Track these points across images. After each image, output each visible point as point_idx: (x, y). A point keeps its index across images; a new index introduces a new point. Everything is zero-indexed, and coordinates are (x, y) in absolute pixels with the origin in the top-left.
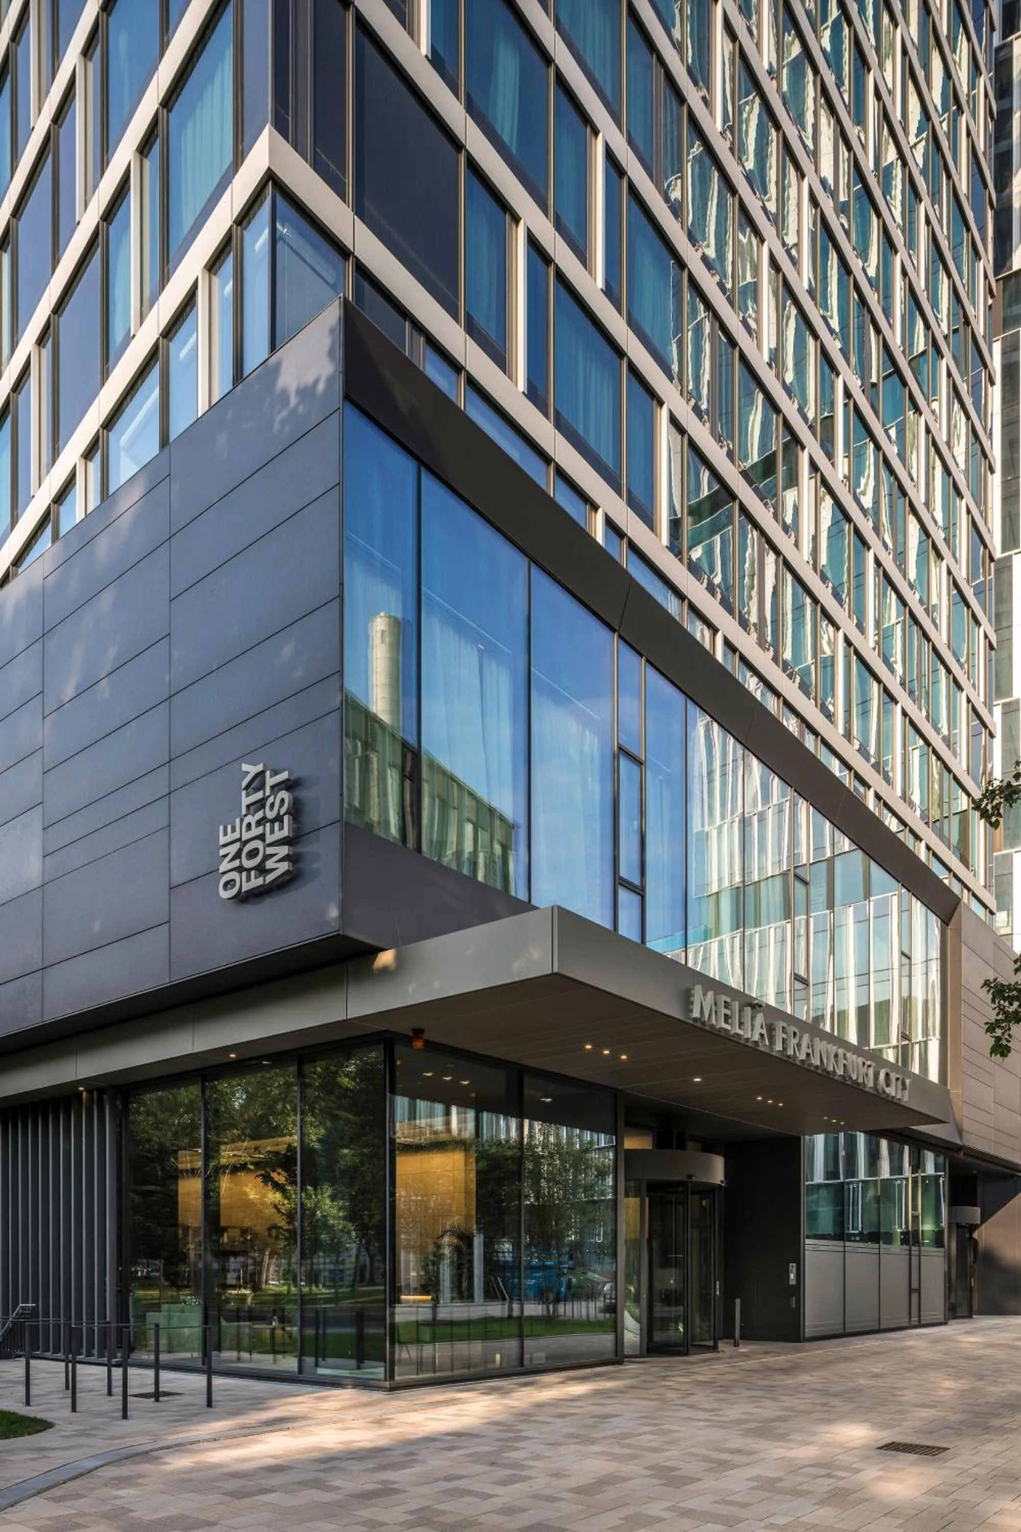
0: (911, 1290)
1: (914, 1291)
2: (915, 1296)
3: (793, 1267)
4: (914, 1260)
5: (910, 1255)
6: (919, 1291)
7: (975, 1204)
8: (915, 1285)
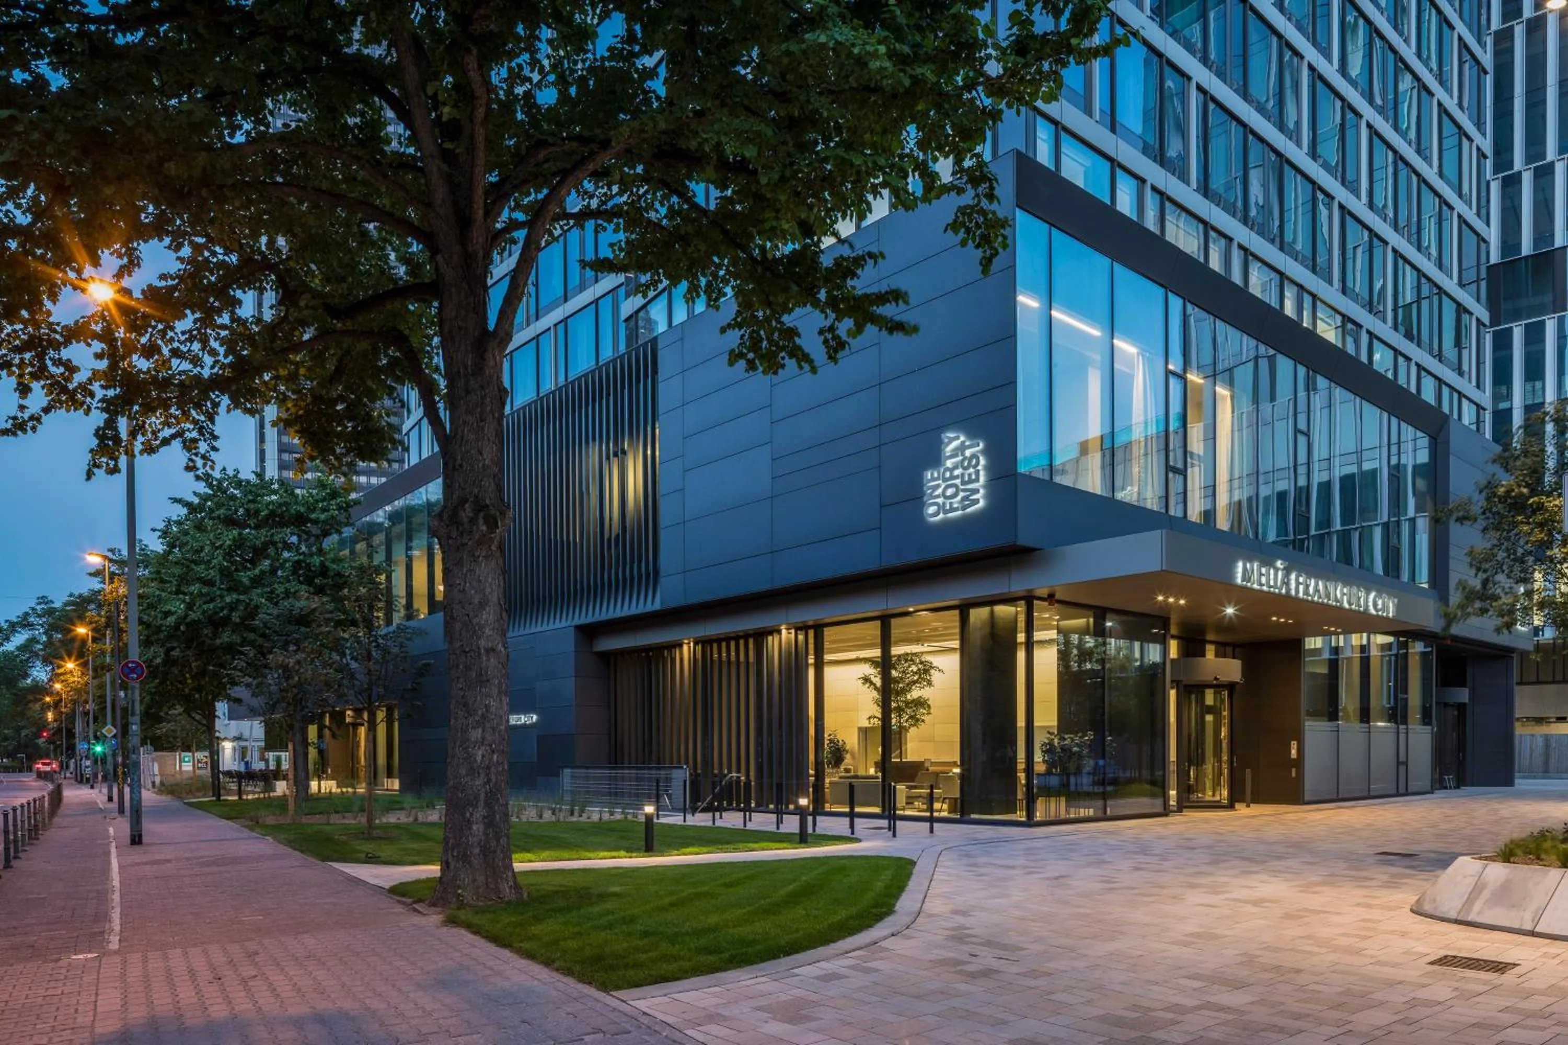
0: (1398, 763)
1: (1402, 763)
2: (1402, 769)
3: (1294, 745)
4: (1402, 737)
5: (1398, 733)
6: (1406, 763)
7: (1463, 685)
8: (1402, 758)
